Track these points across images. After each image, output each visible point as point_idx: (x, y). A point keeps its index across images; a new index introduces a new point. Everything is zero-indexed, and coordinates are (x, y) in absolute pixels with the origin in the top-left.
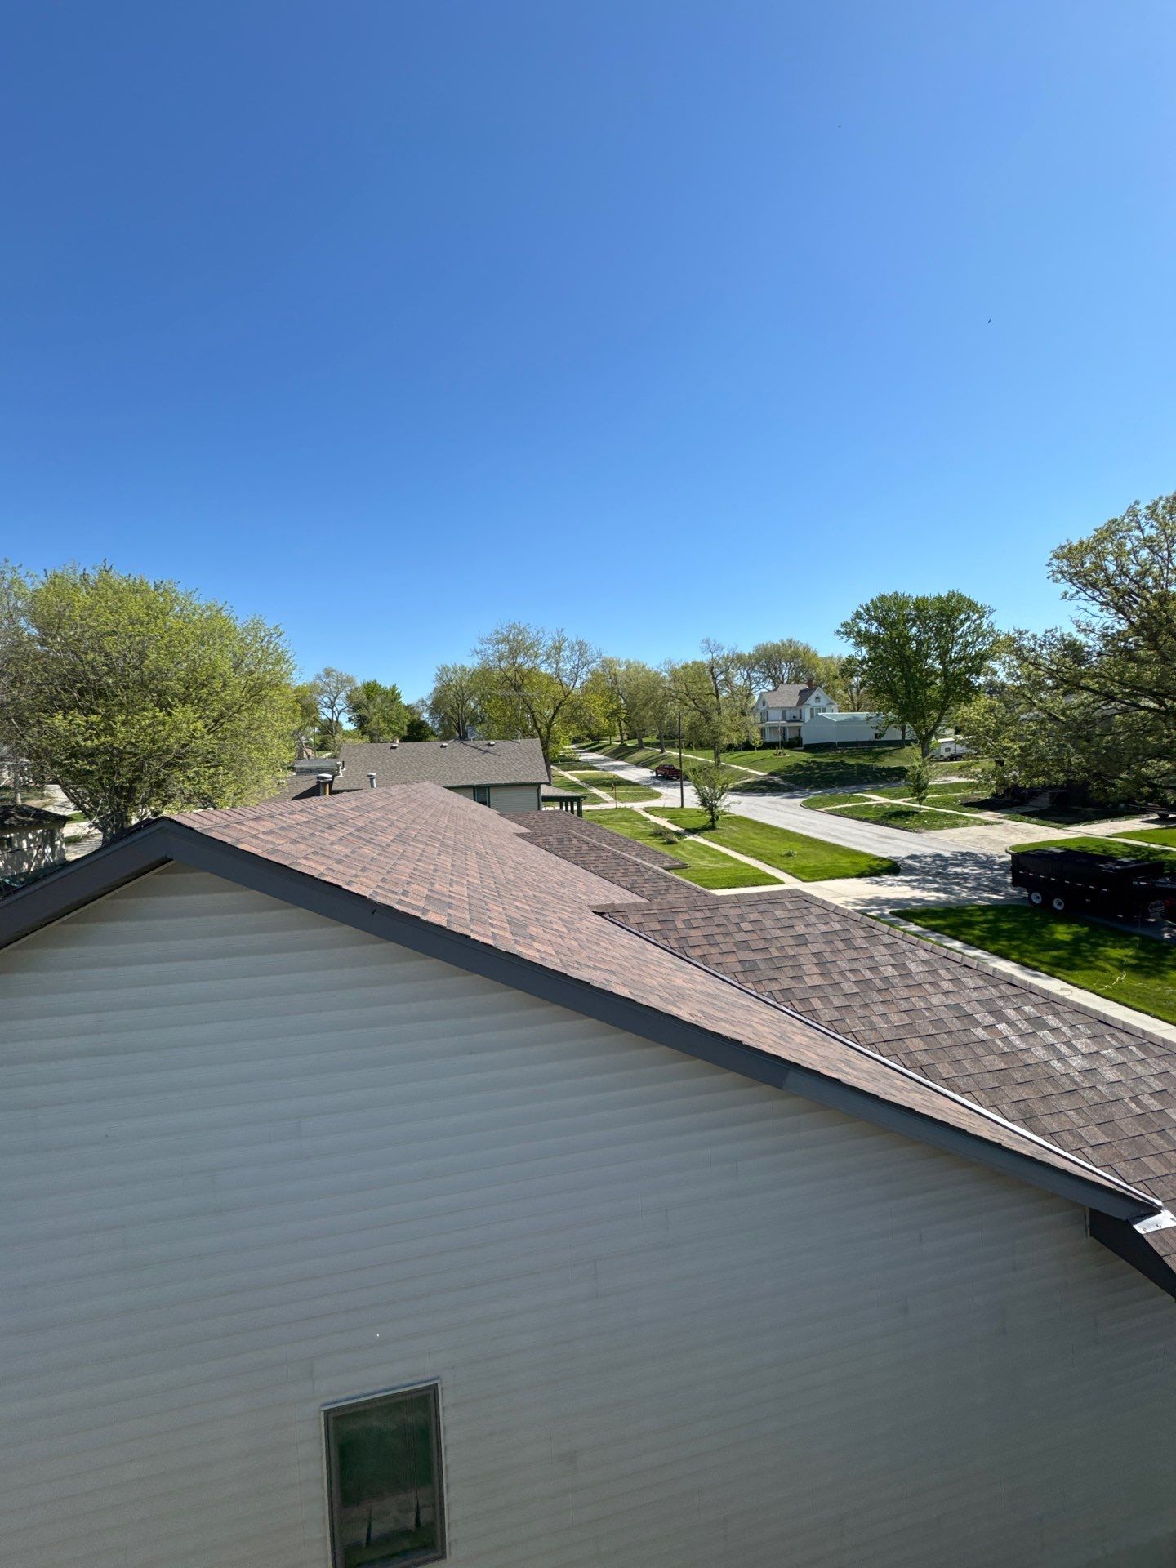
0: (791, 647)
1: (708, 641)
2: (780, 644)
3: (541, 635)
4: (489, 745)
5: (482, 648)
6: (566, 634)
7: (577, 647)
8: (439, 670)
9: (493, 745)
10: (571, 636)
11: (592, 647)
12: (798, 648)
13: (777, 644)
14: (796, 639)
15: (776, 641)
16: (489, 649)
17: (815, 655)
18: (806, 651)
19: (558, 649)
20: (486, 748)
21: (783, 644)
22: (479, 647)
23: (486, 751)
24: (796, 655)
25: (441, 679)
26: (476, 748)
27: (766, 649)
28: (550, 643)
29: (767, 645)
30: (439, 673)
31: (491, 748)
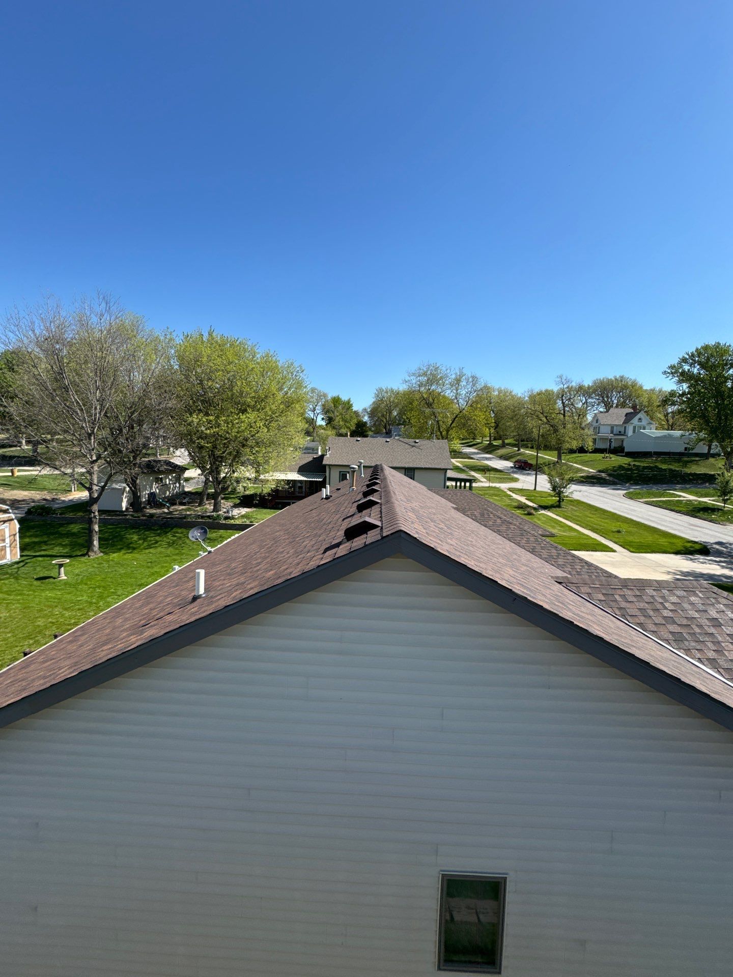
0: (622, 381)
1: (561, 377)
2: (613, 379)
3: (448, 371)
4: (415, 442)
5: (409, 379)
6: (465, 371)
7: (471, 380)
8: (377, 390)
9: (417, 443)
10: (468, 373)
11: (482, 380)
12: (627, 383)
13: (611, 379)
14: (626, 376)
15: (611, 377)
16: (414, 380)
17: (641, 387)
18: (634, 384)
19: (458, 381)
20: (414, 444)
21: (616, 379)
22: (407, 378)
23: (413, 446)
24: (625, 387)
25: (378, 396)
26: (407, 444)
27: (602, 382)
28: (453, 376)
29: (603, 379)
30: (377, 392)
31: (417, 444)
